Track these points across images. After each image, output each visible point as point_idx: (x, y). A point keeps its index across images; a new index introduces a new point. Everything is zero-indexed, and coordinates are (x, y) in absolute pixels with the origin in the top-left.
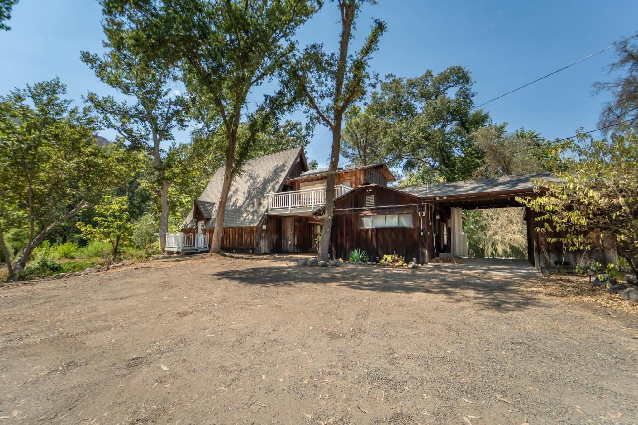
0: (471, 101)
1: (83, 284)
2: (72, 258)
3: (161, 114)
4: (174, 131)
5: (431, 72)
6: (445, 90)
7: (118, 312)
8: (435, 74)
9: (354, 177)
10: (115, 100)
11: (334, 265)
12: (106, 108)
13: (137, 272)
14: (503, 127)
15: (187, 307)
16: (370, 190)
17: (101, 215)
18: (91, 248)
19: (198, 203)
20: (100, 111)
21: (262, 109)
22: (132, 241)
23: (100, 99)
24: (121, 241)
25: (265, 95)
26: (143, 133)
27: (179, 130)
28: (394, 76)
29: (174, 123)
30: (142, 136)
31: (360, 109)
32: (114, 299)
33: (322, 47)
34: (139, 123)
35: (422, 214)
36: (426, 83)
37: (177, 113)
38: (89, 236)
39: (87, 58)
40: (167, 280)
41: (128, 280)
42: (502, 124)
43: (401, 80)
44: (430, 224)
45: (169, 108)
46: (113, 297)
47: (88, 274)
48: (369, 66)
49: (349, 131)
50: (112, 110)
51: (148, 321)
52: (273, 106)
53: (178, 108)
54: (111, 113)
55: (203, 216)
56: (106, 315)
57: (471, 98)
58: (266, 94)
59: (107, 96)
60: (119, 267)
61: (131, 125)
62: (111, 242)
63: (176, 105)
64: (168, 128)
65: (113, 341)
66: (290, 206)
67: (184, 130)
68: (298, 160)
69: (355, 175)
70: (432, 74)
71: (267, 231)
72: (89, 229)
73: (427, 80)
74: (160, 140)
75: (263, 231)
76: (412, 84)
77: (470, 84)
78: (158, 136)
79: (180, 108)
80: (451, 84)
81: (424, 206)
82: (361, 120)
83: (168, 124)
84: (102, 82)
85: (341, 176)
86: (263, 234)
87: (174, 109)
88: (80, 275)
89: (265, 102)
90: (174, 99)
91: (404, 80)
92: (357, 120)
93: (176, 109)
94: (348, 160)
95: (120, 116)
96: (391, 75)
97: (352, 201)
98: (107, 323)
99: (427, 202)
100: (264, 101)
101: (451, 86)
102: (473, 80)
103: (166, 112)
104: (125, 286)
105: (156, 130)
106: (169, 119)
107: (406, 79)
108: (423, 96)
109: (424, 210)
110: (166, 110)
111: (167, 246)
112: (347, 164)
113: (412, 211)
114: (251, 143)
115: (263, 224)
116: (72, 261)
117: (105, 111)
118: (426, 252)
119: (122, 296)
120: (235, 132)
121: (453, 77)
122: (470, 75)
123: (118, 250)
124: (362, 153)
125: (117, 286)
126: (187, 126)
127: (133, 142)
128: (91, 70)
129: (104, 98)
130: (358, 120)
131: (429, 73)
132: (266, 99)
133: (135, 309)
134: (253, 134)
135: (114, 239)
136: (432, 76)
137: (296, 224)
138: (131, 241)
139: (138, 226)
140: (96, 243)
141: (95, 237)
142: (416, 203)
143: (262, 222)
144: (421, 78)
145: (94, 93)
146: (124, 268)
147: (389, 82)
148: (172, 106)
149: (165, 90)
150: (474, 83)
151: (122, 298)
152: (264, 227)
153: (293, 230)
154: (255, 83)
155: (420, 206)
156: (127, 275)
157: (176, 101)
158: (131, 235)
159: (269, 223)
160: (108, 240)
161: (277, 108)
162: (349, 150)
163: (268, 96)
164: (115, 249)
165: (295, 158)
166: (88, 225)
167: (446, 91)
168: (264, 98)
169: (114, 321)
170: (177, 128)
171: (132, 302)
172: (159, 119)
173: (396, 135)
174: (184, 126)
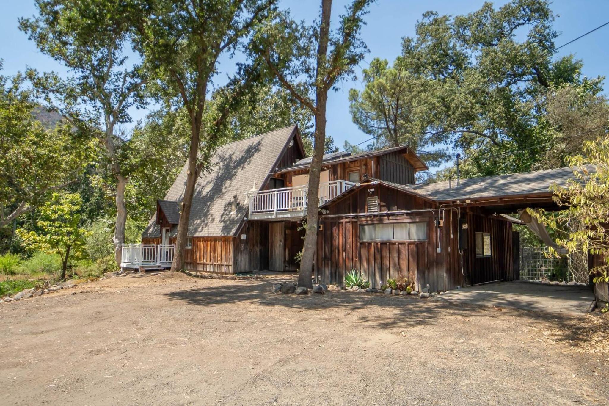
0: (552, 44)
1: (9, 314)
2: (13, 273)
3: (115, 90)
4: (132, 111)
5: (491, 5)
6: (512, 30)
7: (32, 348)
8: (497, 9)
9: (364, 167)
10: (59, 76)
11: (316, 292)
12: (47, 85)
13: (74, 298)
14: (597, 83)
15: (105, 345)
16: (372, 190)
17: (47, 218)
18: (35, 261)
19: (161, 204)
20: (40, 90)
21: (235, 82)
22: (86, 252)
23: (41, 75)
24: (71, 253)
25: (238, 64)
26: (92, 116)
27: (138, 108)
28: (436, 14)
29: (130, 100)
30: (90, 119)
31: (387, 64)
32: (33, 333)
33: (289, 13)
34: (88, 102)
35: (439, 223)
36: (484, 21)
37: (134, 87)
38: (33, 247)
39: (25, 25)
40: (101, 310)
41: (59, 309)
42: (595, 79)
43: (446, 18)
44: (452, 236)
45: (125, 81)
46: (34, 331)
47: (19, 300)
48: (365, 23)
49: (370, 97)
50: (55, 89)
51: (58, 358)
52: (249, 77)
53: (136, 80)
54: (53, 91)
55: (167, 222)
56: (19, 350)
57: (552, 40)
58: (240, 62)
59: (50, 72)
60: (56, 291)
61: (78, 107)
62: (59, 252)
63: (133, 77)
64: (124, 107)
65: (15, 378)
66: (276, 209)
67: (144, 108)
68: (291, 144)
69: (366, 165)
70: (493, 8)
71: (246, 242)
72: (32, 237)
73: (485, 17)
74: (114, 123)
75: (241, 241)
76: (462, 23)
77: (550, 19)
78: (112, 119)
79: (138, 81)
80: (522, 21)
81: (441, 212)
82: (387, 80)
83: (124, 103)
84: (42, 53)
85: (347, 166)
86: (242, 246)
87: (130, 83)
88: (11, 301)
89: (239, 73)
90: (130, 69)
91: (450, 18)
92: (381, 80)
93: (133, 82)
94: (372, 136)
95: (65, 95)
96: (432, 13)
97: (349, 204)
98: (17, 360)
99: (446, 206)
100: (238, 71)
101: (519, 24)
102: (554, 14)
103: (121, 86)
104: (52, 318)
105: (109, 111)
106: (124, 96)
107: (454, 16)
108: (477, 41)
109: (441, 218)
110: (120, 84)
111: (122, 261)
112: (368, 143)
113: (427, 219)
114: (221, 127)
115: (242, 233)
116: (12, 278)
117: (47, 89)
118: (445, 275)
119: (44, 329)
120: (199, 114)
121: (524, 10)
122: (550, 7)
123: (68, 264)
124: (392, 127)
125: (43, 317)
126: (146, 103)
127: (80, 128)
128: (30, 41)
129: (45, 74)
130: (383, 80)
131: (488, 7)
132: (240, 69)
133: (51, 345)
134: (224, 116)
135: (63, 250)
136: (492, 11)
137: (287, 232)
138: (83, 251)
139: (92, 233)
140: (41, 255)
141: (40, 247)
142: (431, 208)
143: (240, 231)
144: (477, 15)
145: (33, 68)
146: (61, 292)
147: (428, 21)
148: (129, 79)
149: (122, 57)
150: (556, 18)
151: (42, 333)
152: (244, 237)
153: (283, 240)
154: (226, 49)
155: (436, 212)
156: (61, 302)
157: (133, 72)
158: (84, 244)
159: (251, 232)
160: (56, 250)
161: (254, 80)
162: (372, 123)
163: (241, 65)
164: (65, 263)
165: (286, 141)
166: (32, 232)
167: (514, 32)
168: (237, 67)
169: (24, 357)
170: (135, 106)
171: (51, 336)
172: (112, 97)
173: (435, 101)
174: (143, 104)
